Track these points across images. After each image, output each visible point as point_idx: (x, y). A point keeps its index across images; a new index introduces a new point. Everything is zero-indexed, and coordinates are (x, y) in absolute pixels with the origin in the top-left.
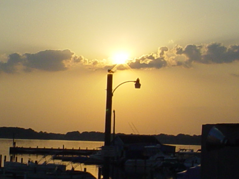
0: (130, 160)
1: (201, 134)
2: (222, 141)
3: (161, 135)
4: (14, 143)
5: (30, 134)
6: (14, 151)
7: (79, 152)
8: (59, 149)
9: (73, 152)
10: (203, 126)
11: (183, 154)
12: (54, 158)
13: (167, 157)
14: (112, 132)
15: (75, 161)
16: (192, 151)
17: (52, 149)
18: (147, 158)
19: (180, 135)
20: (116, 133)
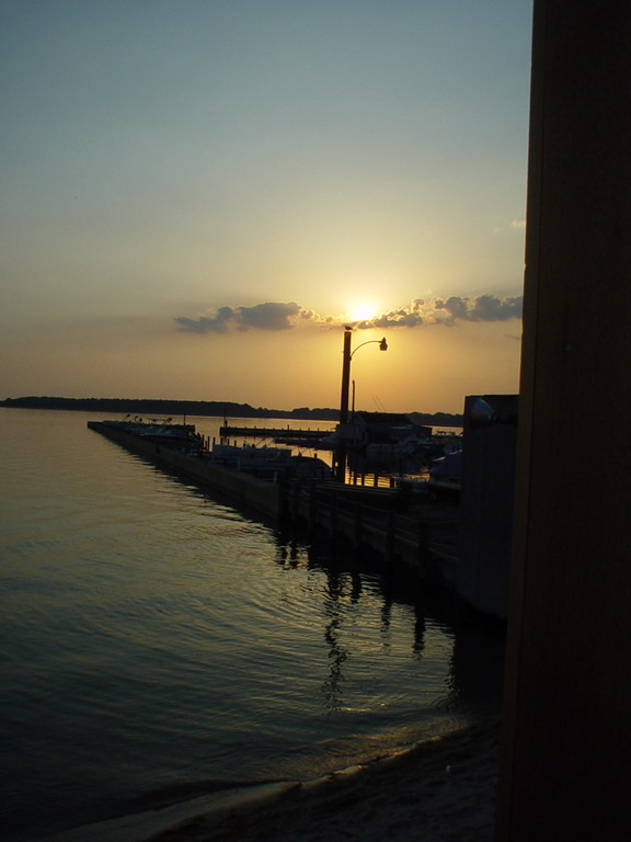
0: (372, 445)
1: (462, 413)
2: (489, 417)
3: (415, 413)
4: (226, 422)
5: (245, 411)
6: (226, 432)
7: (308, 434)
8: (283, 430)
9: (300, 433)
10: (466, 397)
11: (441, 437)
12: (277, 442)
13: (420, 442)
14: (350, 409)
15: (302, 445)
16: (454, 433)
17: (274, 430)
18: (396, 442)
19: (439, 414)
20: (356, 410)
